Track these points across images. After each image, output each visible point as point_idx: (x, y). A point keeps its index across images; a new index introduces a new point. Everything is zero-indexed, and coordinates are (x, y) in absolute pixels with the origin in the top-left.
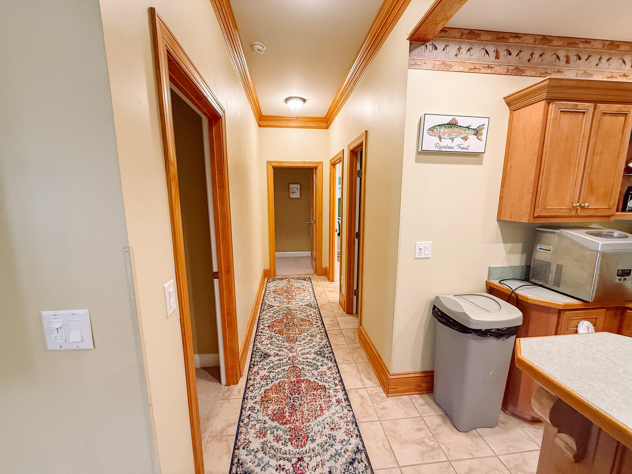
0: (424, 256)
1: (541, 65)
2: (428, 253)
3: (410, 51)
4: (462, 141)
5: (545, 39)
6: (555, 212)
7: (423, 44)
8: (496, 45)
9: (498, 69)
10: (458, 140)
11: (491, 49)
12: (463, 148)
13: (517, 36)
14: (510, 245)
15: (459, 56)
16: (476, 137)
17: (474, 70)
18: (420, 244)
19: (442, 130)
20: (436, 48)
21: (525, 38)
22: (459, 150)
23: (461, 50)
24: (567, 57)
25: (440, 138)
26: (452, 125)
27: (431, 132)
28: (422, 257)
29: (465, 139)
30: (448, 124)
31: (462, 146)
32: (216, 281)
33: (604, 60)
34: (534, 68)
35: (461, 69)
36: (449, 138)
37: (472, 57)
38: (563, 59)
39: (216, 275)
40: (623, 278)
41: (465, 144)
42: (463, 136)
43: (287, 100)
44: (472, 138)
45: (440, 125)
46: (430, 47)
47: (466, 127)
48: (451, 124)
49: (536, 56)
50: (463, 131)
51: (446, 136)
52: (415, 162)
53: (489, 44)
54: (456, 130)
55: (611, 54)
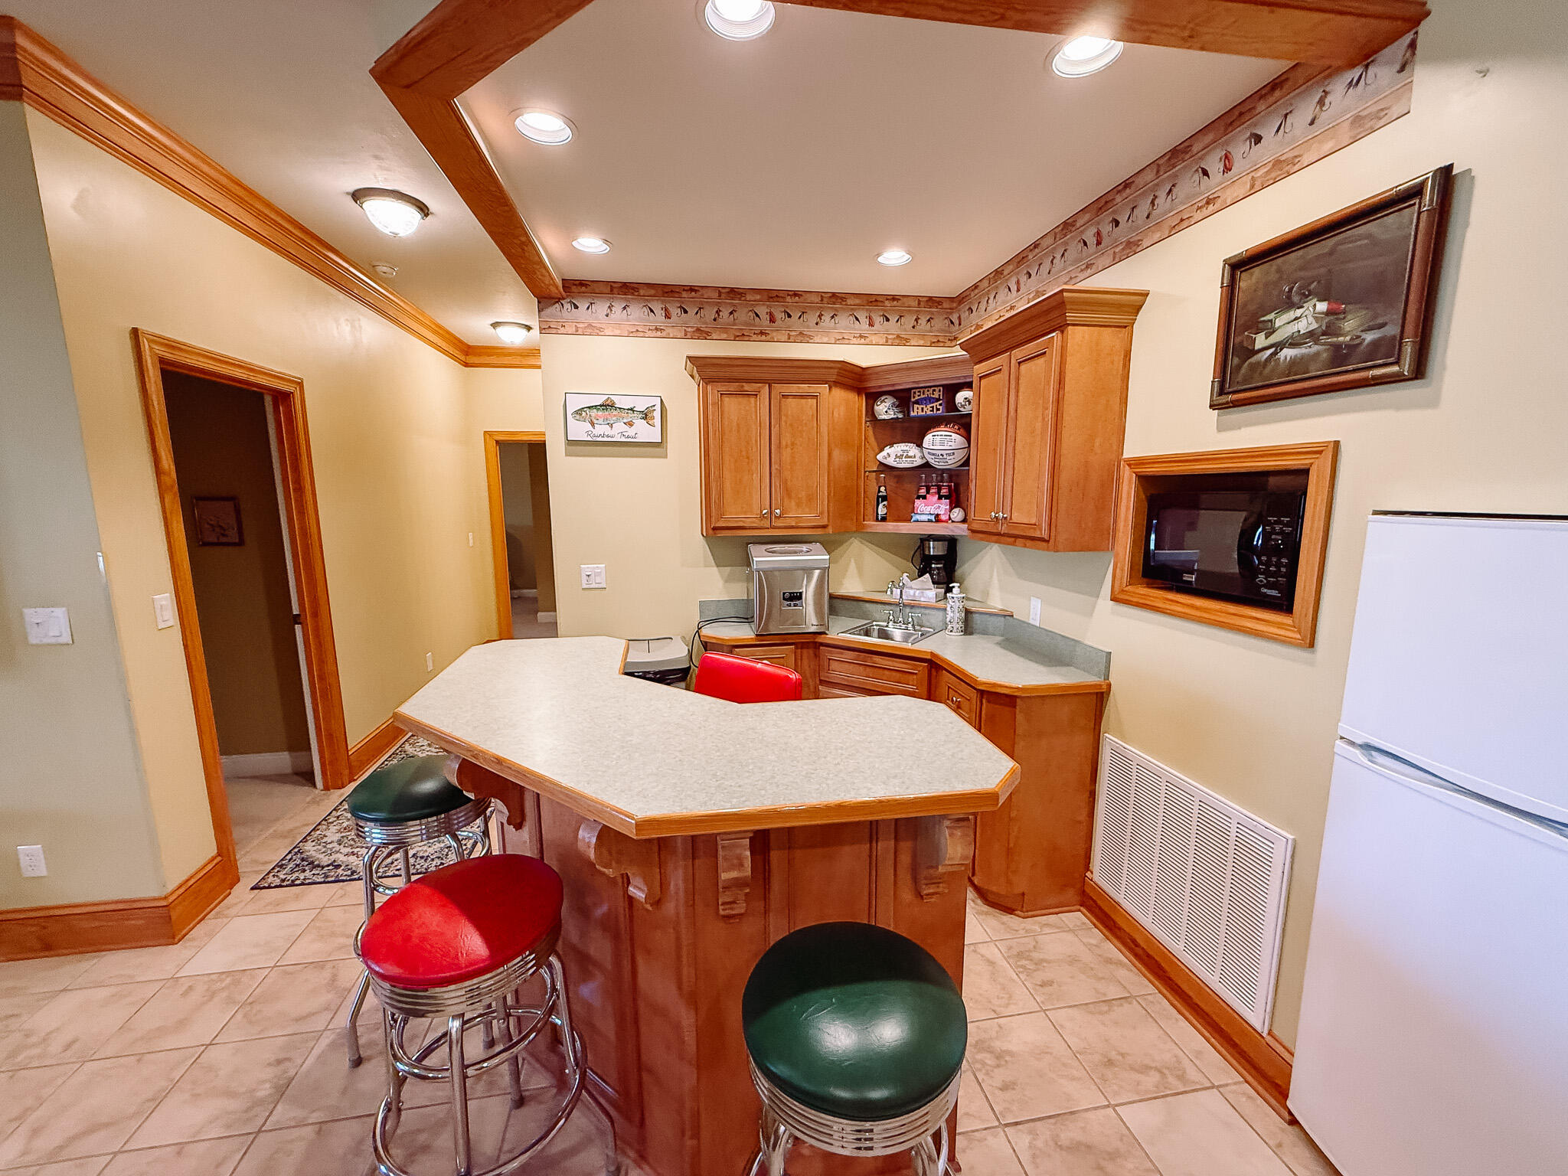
0: (597, 586)
1: (734, 325)
2: (600, 581)
3: (539, 311)
4: (626, 428)
5: (734, 293)
6: (737, 522)
7: (557, 302)
8: (663, 302)
9: (671, 332)
10: (620, 427)
11: (657, 307)
12: (628, 437)
13: (692, 289)
14: (728, 569)
15: (612, 316)
16: (645, 422)
17: (635, 333)
18: (587, 568)
19: (594, 412)
20: (576, 307)
21: (702, 291)
22: (623, 439)
23: (613, 309)
24: (771, 314)
25: (593, 424)
26: (608, 406)
27: (578, 417)
28: (592, 586)
29: (630, 424)
30: (601, 406)
31: (626, 434)
32: (298, 628)
33: (826, 317)
34: (725, 330)
35: (617, 332)
36: (606, 423)
37: (631, 316)
38: (765, 317)
39: (296, 620)
40: (792, 603)
41: (631, 431)
42: (625, 421)
43: (495, 325)
44: (640, 423)
45: (589, 407)
46: (567, 306)
47: (628, 409)
48: (605, 406)
49: (725, 314)
50: (626, 415)
51: (601, 421)
52: (566, 455)
53: (653, 300)
54: (615, 413)
55: (836, 309)
